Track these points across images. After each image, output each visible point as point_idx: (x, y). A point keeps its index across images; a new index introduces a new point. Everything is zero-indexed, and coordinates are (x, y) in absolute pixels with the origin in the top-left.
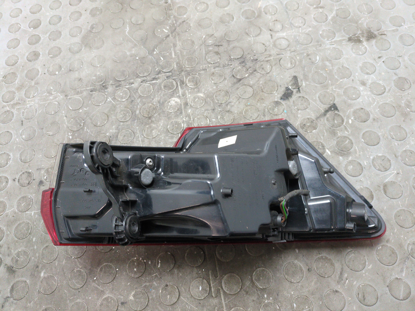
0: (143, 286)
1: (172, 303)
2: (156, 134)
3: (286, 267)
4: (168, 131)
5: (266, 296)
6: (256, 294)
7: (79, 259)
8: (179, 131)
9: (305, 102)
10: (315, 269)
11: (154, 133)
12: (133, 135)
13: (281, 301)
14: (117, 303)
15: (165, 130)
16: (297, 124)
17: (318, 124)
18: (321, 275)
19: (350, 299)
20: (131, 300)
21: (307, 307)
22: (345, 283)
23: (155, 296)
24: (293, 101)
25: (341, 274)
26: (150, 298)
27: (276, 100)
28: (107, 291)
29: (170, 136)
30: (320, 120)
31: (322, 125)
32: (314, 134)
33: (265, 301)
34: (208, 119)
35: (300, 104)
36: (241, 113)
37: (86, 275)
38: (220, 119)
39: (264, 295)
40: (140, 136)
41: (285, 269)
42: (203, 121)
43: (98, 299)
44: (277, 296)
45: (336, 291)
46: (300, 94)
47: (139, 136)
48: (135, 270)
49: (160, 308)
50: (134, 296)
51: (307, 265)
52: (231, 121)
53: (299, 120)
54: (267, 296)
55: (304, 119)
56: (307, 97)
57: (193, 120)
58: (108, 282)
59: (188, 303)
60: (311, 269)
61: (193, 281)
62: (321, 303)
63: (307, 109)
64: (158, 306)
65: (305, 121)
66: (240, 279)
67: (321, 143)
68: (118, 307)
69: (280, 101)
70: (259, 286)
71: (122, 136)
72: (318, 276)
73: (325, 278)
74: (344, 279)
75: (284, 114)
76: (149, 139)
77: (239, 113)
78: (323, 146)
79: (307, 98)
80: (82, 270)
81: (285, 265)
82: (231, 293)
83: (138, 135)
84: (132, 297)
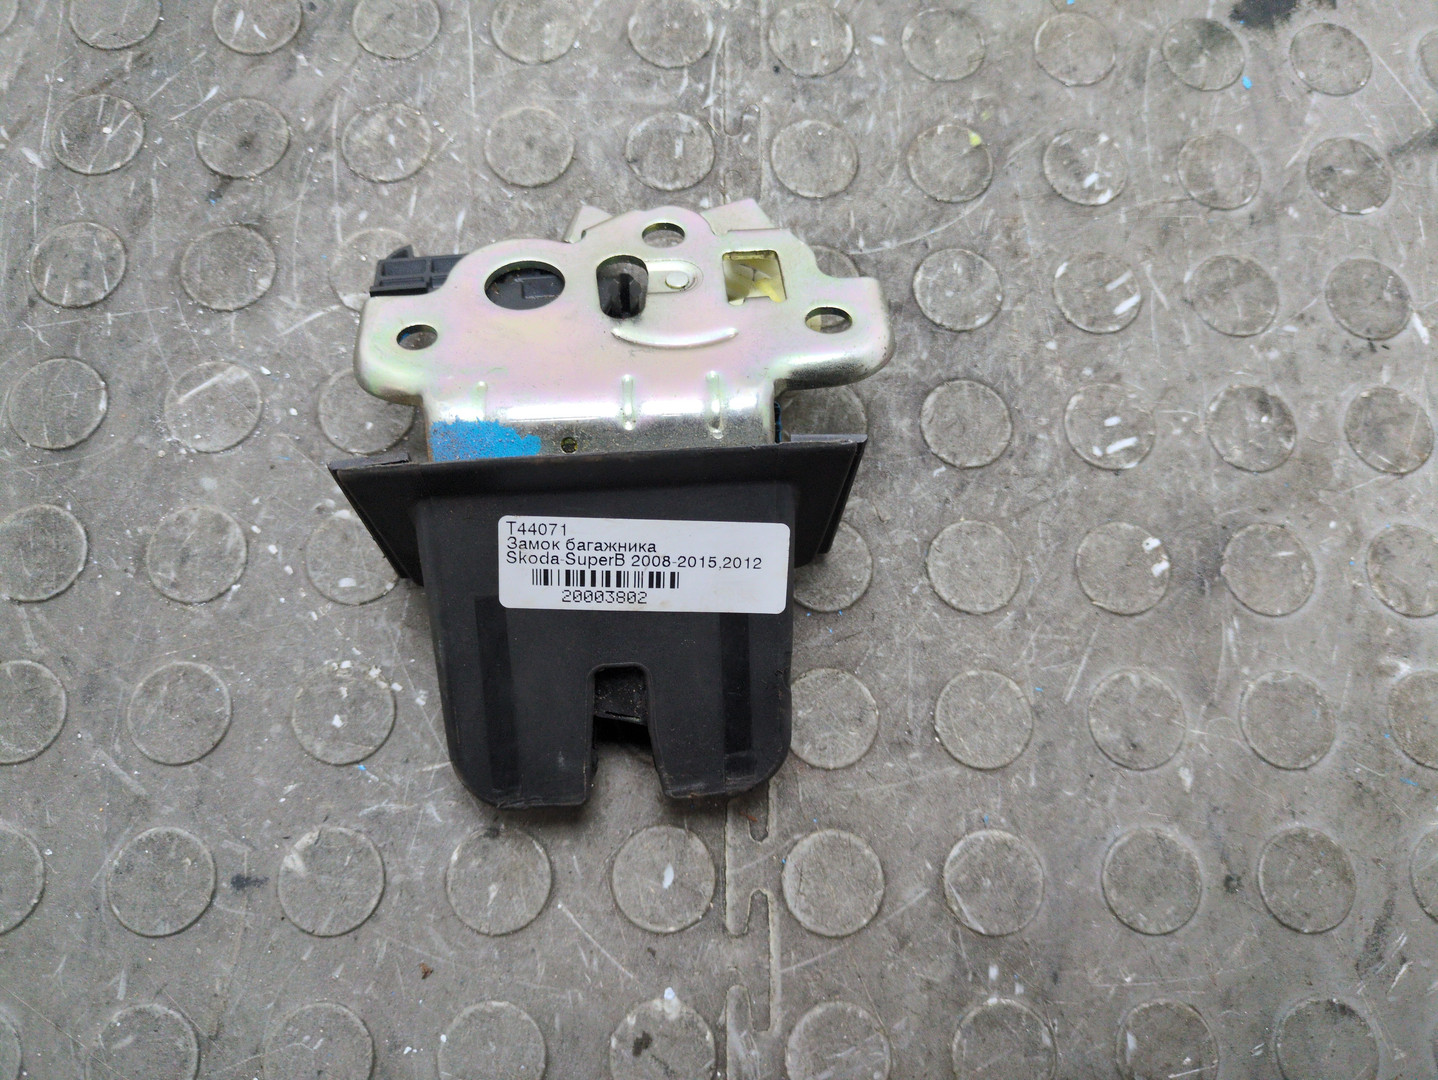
0: (366, 811)
1: (509, 924)
2: (560, 43)
3: (1121, 849)
4: (626, 40)
5: (993, 972)
6: (944, 957)
7: (36, 609)
8: (686, 59)
9: (1352, 57)
10: (1261, 884)
11: (550, 36)
12: (437, 20)
13: (1064, 1010)
14: (212, 879)
15: (613, 35)
16: (1294, 158)
17: (1394, 181)
18: (1281, 917)
19: (1403, 1055)
20: (288, 872)
21: (1188, 1060)
22: (1390, 975)
23: (421, 874)
24: (1295, 43)
25: (1379, 932)
26: (397, 879)
27: (1210, 15)
28: (169, 803)
29: (633, 74)
30: (1409, 166)
31: (1411, 191)
32: (1365, 224)
33: (987, 997)
34: (848, 28)
35: (1323, 60)
36: (1024, 37)
37: (64, 702)
38: (910, 41)
39: (987, 968)
40: (470, 37)
41: (1114, 861)
42: (821, 34)
43: (110, 838)
44: (1049, 981)
45: (1345, 1010)
46: (1333, 12)
47: (466, 33)
48: (337, 721)
49: (437, 940)
50: (310, 855)
51: (1224, 858)
52: (965, 64)
53: (1305, 139)
54: (1002, 972)
55: (1334, 142)
56: (1362, 37)
57: (771, 17)
58: (177, 759)
59: (590, 937)
60: (1239, 879)
61: (637, 837)
62: (1258, 1053)
63: (1353, 97)
64: (431, 930)
65: (1336, 152)
66: (879, 866)
67: (1396, 277)
68: (213, 895)
69: (1227, 23)
70: (969, 917)
71: (376, 17)
72: (1269, 919)
73: (1301, 937)
74: (1391, 955)
75: (1239, 94)
76: (518, 61)
77: (1012, 34)
78: (1402, 296)
79: (1366, 43)
80: (47, 673)
81: (1116, 840)
82: (822, 930)
83: (460, 28)
84: (295, 856)
